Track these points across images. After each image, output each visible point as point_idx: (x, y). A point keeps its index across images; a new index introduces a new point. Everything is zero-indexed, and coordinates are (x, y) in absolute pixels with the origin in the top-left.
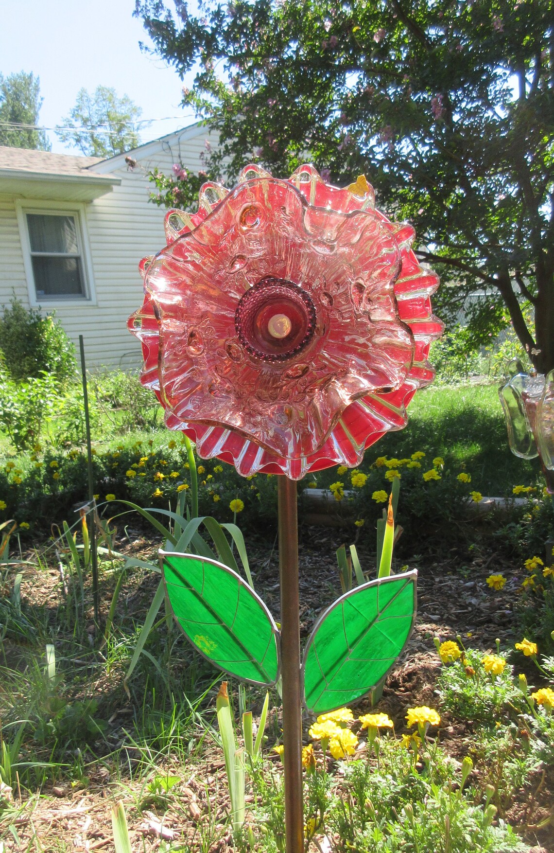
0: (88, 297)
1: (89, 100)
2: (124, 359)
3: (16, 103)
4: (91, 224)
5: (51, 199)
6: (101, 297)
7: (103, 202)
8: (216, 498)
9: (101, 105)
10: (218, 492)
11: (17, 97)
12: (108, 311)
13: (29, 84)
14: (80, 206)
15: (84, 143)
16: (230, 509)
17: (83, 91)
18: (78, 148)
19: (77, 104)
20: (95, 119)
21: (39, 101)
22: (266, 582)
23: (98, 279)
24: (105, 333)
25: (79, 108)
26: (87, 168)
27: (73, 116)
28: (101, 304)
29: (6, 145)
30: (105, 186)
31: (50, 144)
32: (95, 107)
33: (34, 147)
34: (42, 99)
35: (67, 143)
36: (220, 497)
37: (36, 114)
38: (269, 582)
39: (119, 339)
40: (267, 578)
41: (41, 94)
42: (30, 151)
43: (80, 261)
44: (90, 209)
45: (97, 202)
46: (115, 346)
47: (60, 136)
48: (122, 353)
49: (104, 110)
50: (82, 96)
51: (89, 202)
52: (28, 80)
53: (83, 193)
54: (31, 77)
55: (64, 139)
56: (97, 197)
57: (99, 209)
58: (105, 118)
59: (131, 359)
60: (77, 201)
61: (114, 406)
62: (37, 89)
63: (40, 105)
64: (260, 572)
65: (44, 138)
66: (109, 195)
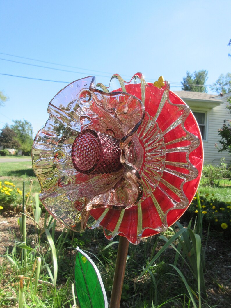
0: (205, 139)
1: (223, 77)
2: (214, 161)
3: (199, 79)
4: (210, 115)
5: (198, 107)
6: (209, 139)
7: (216, 109)
8: (217, 220)
9: (227, 79)
10: (218, 218)
11: (199, 77)
12: (211, 144)
13: (204, 73)
14: (208, 110)
15: (219, 91)
16: (221, 226)
17: (222, 75)
18: (217, 92)
19: (219, 79)
20: (224, 83)
21: (206, 78)
22: (225, 263)
23: (209, 133)
24: (209, 151)
25: (219, 80)
26: (213, 98)
27: (217, 82)
28: (209, 142)
29: (193, 91)
30: (218, 103)
31: (207, 91)
32: (225, 79)
33: (202, 92)
34: (208, 78)
35: (213, 91)
36: (218, 220)
37: (204, 82)
38: (227, 263)
39: (213, 154)
40: (227, 261)
41: (208, 76)
42: (200, 93)
43: (204, 127)
44: (211, 111)
45: (214, 109)
46: (211, 156)
47: (211, 89)
48: (214, 159)
49: (228, 80)
50: (221, 76)
51: (211, 108)
52: (204, 72)
53: (209, 106)
54: (205, 72)
55: (212, 89)
56: (214, 107)
57: (215, 111)
58: (228, 83)
59: (216, 162)
60: (207, 108)
61: (206, 176)
62: (206, 75)
63: (207, 80)
64: (225, 257)
65: (206, 89)
66: (219, 107)
